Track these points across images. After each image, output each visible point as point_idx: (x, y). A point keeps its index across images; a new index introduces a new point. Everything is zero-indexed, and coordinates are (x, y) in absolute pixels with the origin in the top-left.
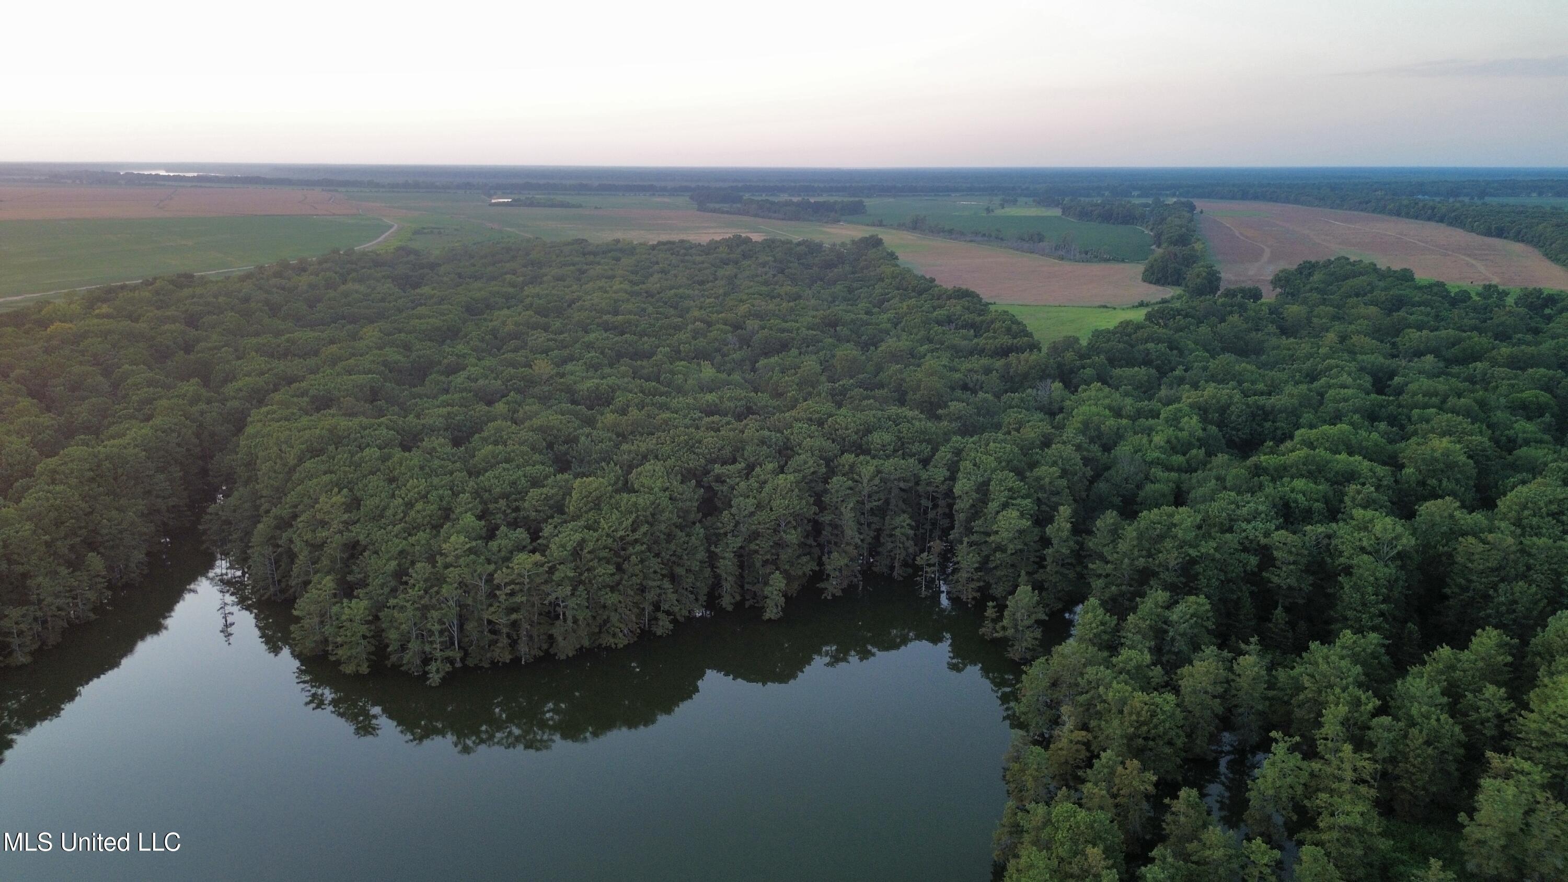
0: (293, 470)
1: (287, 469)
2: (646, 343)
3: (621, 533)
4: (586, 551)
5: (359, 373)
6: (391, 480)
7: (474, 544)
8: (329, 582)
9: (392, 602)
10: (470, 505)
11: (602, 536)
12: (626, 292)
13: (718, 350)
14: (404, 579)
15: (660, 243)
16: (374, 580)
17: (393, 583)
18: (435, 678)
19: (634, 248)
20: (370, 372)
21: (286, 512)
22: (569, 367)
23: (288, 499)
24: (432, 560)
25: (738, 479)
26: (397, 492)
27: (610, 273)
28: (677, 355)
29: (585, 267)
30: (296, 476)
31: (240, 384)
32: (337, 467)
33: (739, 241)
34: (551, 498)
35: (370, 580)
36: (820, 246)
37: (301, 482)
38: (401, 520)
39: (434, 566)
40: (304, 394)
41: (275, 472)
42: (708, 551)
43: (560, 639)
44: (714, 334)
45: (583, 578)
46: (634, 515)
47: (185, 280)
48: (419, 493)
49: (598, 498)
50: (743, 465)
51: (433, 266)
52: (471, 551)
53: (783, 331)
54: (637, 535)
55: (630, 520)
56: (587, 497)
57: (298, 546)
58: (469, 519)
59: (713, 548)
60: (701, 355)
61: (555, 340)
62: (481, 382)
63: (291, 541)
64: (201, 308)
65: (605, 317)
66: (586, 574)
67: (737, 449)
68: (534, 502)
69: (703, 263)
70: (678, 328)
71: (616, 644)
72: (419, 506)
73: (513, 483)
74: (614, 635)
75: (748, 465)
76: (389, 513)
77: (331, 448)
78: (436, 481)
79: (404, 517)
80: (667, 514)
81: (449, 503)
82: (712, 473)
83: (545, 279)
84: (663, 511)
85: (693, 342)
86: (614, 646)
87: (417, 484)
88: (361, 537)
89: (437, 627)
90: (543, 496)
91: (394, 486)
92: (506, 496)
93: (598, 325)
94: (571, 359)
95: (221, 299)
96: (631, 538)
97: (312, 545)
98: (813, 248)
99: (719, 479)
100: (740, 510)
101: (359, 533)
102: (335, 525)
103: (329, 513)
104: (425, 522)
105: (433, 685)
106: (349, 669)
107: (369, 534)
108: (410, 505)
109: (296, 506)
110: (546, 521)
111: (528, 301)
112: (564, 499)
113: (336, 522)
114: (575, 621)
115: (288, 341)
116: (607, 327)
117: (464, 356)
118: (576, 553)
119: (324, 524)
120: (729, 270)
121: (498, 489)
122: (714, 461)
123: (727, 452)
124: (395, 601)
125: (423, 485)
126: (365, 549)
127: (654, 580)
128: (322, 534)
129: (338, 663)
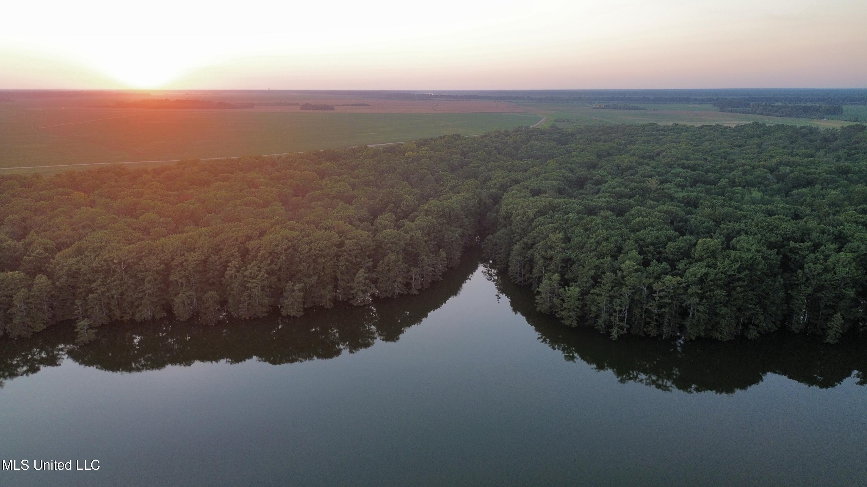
0: (533, 220)
1: (528, 220)
2: (712, 176)
3: (731, 273)
4: (709, 279)
5: (551, 180)
6: (586, 230)
7: (639, 267)
8: (556, 277)
9: (593, 291)
10: (634, 247)
11: (718, 273)
12: (690, 149)
13: (761, 183)
14: (599, 280)
15: (703, 126)
16: (581, 279)
17: (592, 282)
18: (615, 336)
19: (688, 128)
20: (557, 180)
21: (530, 241)
22: (666, 185)
23: (531, 234)
24: (614, 272)
25: (807, 252)
26: (591, 236)
27: (677, 140)
28: (733, 183)
29: (660, 137)
30: (534, 224)
31: (495, 181)
32: (555, 221)
33: (757, 125)
34: (682, 248)
35: (579, 279)
36: (817, 129)
37: (537, 227)
38: (594, 250)
39: (616, 276)
40: (527, 188)
41: (522, 221)
42: (786, 293)
43: (688, 329)
44: (757, 173)
45: (707, 295)
46: (740, 263)
47: (456, 137)
48: (603, 237)
49: (713, 251)
50: (810, 244)
51: (572, 135)
52: (637, 271)
53: (808, 174)
54: (741, 275)
55: (737, 266)
56: (707, 249)
57: (537, 257)
58: (635, 253)
59: (790, 292)
60: (748, 185)
61: (656, 171)
62: (618, 189)
63: (532, 255)
64: (467, 149)
65: (682, 161)
66: (709, 293)
67: (803, 234)
68: (672, 249)
69: (736, 136)
70: (732, 169)
71: (721, 338)
72: (604, 244)
73: (657, 238)
74: (721, 333)
75: (813, 246)
76: (587, 246)
77: (551, 212)
78: (612, 232)
79: (596, 248)
80: (760, 266)
81: (621, 244)
82: (787, 247)
83: (637, 142)
84: (758, 264)
85: (744, 177)
86: (720, 339)
87: (602, 233)
88: (573, 256)
89: (618, 308)
90: (677, 247)
91: (588, 233)
92: (652, 244)
93: (678, 165)
94: (666, 181)
95: (475, 145)
96: (738, 276)
97: (544, 258)
98: (813, 131)
99: (792, 251)
100: (811, 271)
101: (572, 254)
102: (558, 250)
103: (555, 242)
104: (608, 253)
105: (613, 339)
106: (567, 323)
107: (576, 256)
108: (598, 243)
109: (534, 238)
110: (678, 261)
111: (632, 152)
112: (690, 249)
113: (558, 247)
114: (699, 321)
115: (511, 164)
116: (683, 166)
117: (604, 176)
118: (702, 280)
119: (551, 248)
120: (757, 140)
121: (649, 240)
122: (788, 240)
123: (798, 234)
124: (595, 291)
125: (605, 233)
126: (574, 262)
127: (751, 304)
128: (550, 253)
129: (561, 319)
